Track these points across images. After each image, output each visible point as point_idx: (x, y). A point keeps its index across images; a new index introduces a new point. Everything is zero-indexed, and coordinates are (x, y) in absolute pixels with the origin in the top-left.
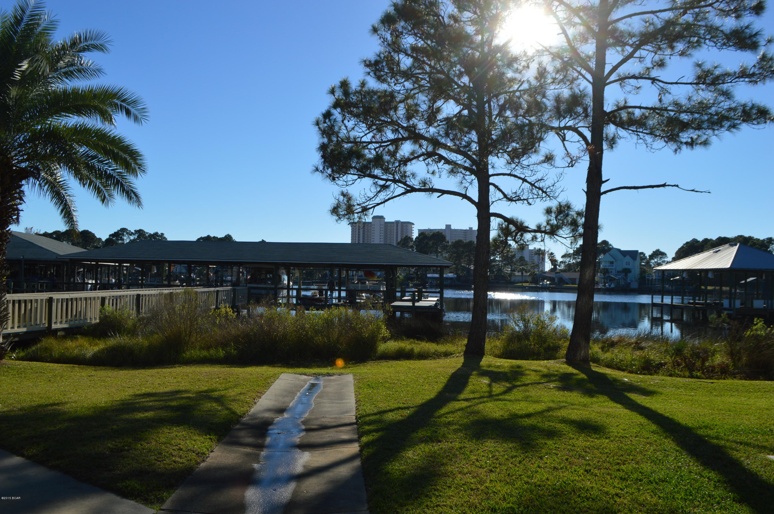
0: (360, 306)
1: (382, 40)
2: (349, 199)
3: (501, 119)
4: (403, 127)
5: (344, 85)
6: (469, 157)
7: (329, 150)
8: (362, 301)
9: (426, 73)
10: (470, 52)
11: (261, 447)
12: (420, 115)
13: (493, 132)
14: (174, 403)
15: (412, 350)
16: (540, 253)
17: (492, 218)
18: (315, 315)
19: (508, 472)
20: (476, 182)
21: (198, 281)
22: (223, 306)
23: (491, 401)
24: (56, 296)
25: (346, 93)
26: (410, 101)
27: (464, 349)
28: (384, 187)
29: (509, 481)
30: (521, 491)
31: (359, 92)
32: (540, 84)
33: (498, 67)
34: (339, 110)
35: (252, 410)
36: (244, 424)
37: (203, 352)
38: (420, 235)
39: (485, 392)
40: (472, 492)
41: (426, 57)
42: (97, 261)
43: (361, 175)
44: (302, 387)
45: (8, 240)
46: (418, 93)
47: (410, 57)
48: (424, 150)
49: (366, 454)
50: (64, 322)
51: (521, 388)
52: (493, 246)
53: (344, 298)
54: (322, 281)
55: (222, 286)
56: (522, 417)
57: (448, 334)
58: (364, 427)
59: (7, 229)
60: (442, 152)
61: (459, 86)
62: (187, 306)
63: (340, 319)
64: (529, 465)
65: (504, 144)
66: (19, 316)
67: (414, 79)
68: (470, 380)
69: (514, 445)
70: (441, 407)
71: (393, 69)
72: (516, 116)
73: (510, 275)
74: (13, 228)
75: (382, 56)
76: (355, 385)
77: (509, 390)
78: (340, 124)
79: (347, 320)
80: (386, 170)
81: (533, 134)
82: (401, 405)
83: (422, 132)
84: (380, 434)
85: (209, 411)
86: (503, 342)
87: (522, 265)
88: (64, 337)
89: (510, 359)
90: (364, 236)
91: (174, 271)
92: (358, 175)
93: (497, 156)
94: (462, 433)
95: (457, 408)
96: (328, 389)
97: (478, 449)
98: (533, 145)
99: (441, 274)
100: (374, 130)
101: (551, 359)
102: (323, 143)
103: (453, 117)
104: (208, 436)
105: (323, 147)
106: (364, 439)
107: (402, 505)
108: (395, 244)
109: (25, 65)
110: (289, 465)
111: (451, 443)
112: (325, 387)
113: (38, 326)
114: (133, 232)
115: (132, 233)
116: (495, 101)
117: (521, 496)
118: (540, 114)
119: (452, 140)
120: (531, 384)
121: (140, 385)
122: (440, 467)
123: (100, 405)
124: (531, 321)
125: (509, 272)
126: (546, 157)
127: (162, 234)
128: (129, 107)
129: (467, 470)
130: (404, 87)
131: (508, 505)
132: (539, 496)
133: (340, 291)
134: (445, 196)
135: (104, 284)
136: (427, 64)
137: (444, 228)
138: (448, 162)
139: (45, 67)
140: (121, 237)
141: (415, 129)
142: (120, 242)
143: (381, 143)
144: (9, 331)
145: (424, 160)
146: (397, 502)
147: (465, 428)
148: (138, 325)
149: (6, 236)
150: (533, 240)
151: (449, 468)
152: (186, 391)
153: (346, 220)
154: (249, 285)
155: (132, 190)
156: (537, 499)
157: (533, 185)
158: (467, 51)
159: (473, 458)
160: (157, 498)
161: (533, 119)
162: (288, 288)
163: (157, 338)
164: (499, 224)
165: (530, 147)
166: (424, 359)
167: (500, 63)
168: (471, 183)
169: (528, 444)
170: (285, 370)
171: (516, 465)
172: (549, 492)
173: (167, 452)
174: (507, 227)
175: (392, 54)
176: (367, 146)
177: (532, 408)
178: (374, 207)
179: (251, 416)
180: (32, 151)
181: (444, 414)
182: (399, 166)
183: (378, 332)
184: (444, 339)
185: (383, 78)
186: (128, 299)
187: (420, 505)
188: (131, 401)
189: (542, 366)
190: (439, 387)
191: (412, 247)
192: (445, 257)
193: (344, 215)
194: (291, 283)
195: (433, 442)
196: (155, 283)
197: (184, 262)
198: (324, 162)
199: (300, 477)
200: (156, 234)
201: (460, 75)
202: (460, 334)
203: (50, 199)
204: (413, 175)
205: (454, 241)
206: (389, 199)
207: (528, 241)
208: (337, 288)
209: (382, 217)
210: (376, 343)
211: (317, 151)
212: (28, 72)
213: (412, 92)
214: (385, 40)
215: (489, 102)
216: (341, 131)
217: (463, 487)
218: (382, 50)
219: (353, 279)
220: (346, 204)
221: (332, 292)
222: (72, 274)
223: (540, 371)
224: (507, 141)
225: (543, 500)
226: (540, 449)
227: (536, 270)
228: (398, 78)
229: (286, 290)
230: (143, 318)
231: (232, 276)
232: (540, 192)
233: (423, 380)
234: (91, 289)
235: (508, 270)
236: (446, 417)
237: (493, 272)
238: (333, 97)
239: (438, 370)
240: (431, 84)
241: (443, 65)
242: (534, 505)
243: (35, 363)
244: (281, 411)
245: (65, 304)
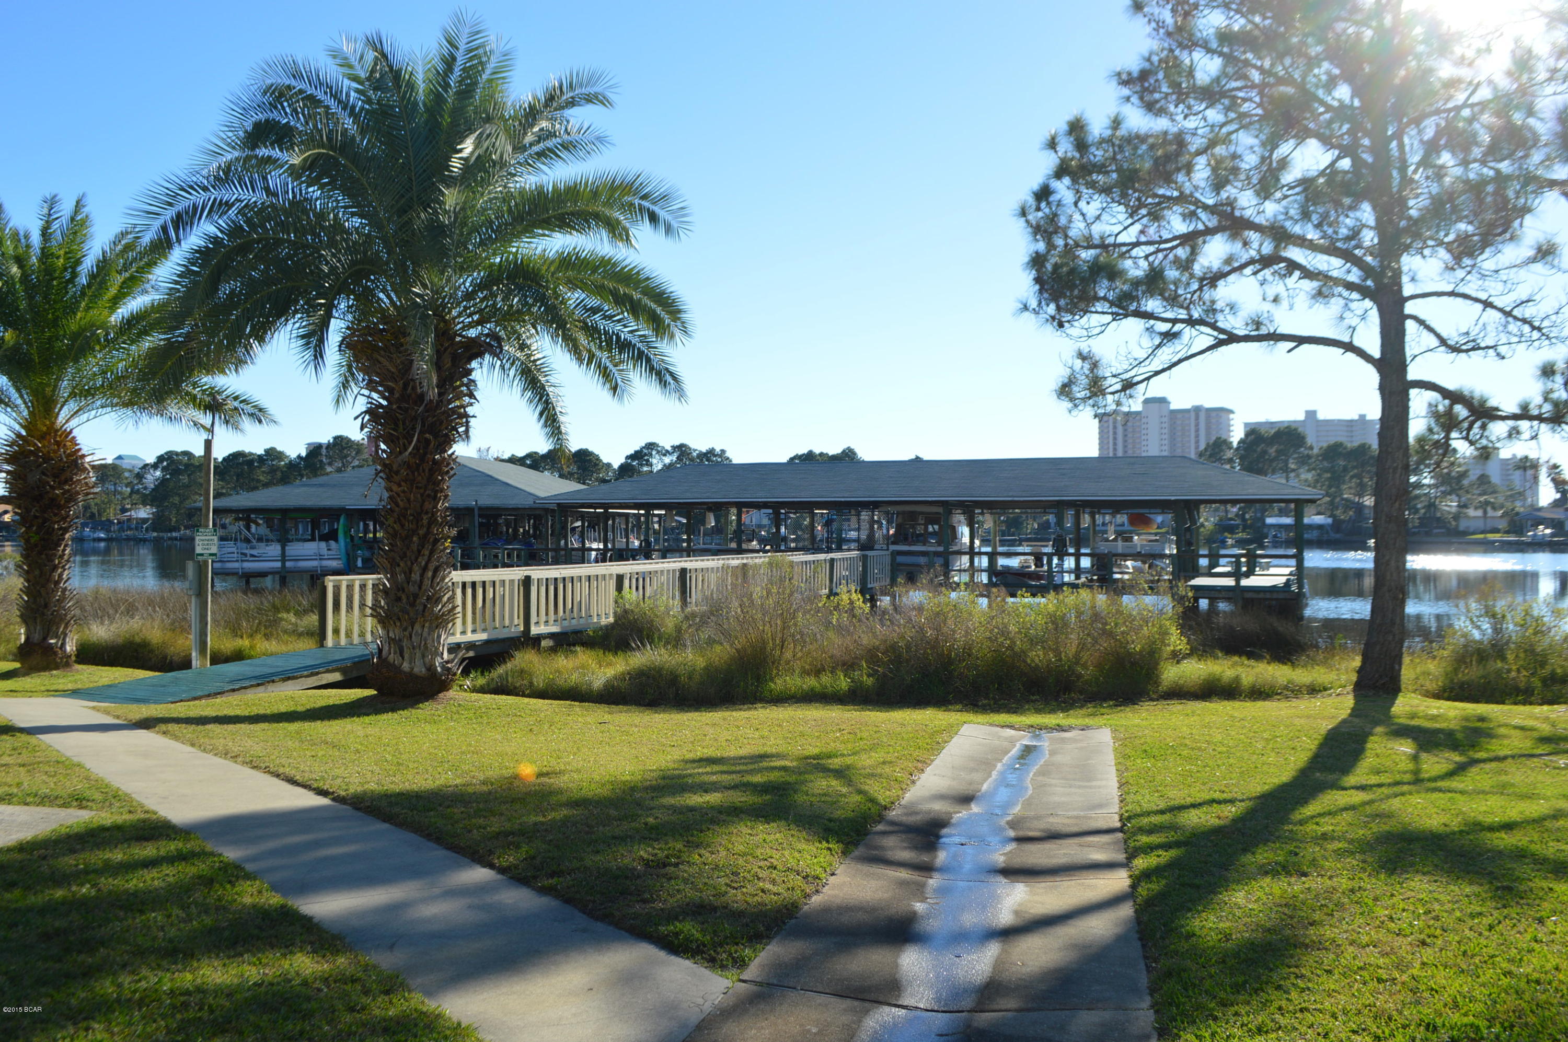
0: (1123, 588)
1: (1154, 25)
2: (1095, 365)
3: (1430, 172)
4: (1205, 207)
5: (1076, 128)
6: (1357, 262)
7: (1049, 267)
8: (1126, 577)
9: (1253, 86)
10: (1350, 31)
11: (927, 869)
12: (1243, 177)
13: (1411, 203)
14: (757, 779)
15: (1237, 679)
16: (1527, 466)
17: (1413, 392)
18: (1030, 607)
19: (1463, 948)
20: (1374, 316)
21: (793, 540)
22: (845, 589)
23: (1418, 792)
24: (538, 573)
25: (1081, 146)
26: (1220, 150)
27: (1354, 677)
28: (1169, 336)
29: (1464, 967)
30: (1495, 990)
31: (1109, 141)
32: (1520, 85)
33: (1418, 57)
34: (1067, 181)
35: (908, 796)
36: (893, 823)
37: (807, 679)
38: (1248, 434)
39: (1405, 773)
40: (1381, 986)
41: (1252, 51)
42: (606, 506)
43: (1118, 314)
44: (1006, 752)
45: (452, 472)
46: (1236, 131)
47: (1215, 56)
48: (1253, 253)
49: (1144, 893)
50: (551, 622)
51: (1488, 766)
52: (1417, 452)
53: (1086, 571)
54: (1040, 536)
55: (839, 549)
56: (1491, 828)
57: (1317, 647)
58: (1139, 837)
59: (450, 452)
60: (1295, 253)
61: (1329, 108)
62: (774, 590)
63: (1079, 614)
64: (1512, 935)
65: (1438, 226)
66: (474, 613)
67: (1226, 102)
68: (1369, 745)
69: (1476, 889)
70: (1304, 802)
71: (1180, 84)
72: (1465, 163)
73: (1456, 517)
74: (460, 449)
75: (1155, 59)
76: (1115, 750)
77: (1460, 769)
78: (1071, 210)
79: (1096, 616)
80: (1173, 300)
81: (1506, 201)
82: (1217, 795)
83: (1247, 213)
84: (1173, 853)
85: (825, 795)
86: (1444, 664)
87: (1484, 493)
88: (553, 650)
89: (1462, 700)
90: (1125, 441)
91: (748, 522)
92: (1112, 313)
93: (1422, 253)
94: (1354, 858)
95: (1342, 806)
96: (1058, 758)
97: (1392, 895)
98: (1507, 226)
99: (1299, 516)
100: (1144, 216)
101: (1558, 703)
102: (1037, 253)
103: (1318, 176)
104: (825, 845)
105: (1037, 261)
106: (1141, 863)
107: (1224, 1004)
108: (1193, 456)
109: (468, 147)
110: (984, 907)
111: (1330, 878)
112: (1053, 753)
113: (506, 630)
114: (669, 449)
115: (667, 451)
116: (1414, 132)
117: (1495, 1002)
118: (1521, 154)
119: (1318, 226)
120: (1513, 757)
121: (692, 743)
122: (1307, 928)
123: (623, 778)
124: (1509, 617)
125: (1454, 510)
126: (1539, 249)
127: (723, 451)
128: (656, 209)
129: (1367, 939)
130: (1205, 120)
131: (1466, 1020)
132: (1538, 1005)
133: (1078, 556)
134: (1305, 347)
135: (620, 550)
136: (1255, 66)
137: (1301, 417)
138: (1308, 274)
139: (504, 146)
140: (648, 461)
141: (1233, 209)
142: (645, 469)
143: (1160, 243)
144: (458, 638)
145: (1255, 273)
146: (1215, 997)
147: (1364, 847)
148: (684, 627)
149: (448, 464)
150: (1510, 436)
151: (1328, 933)
152: (778, 756)
153: (1089, 409)
154: (893, 548)
155: (667, 369)
156: (1532, 1011)
157: (1508, 314)
158: (1345, 30)
159: (1382, 913)
160: (733, 958)
161: (1505, 166)
162: (972, 553)
163: (721, 653)
164: (1430, 405)
165: (1499, 230)
166: (1264, 700)
167: (1421, 48)
168: (1363, 317)
169: (1509, 889)
170: (970, 717)
171: (1480, 934)
172: (1562, 997)
173: (749, 872)
174: (1449, 412)
175: (1177, 52)
176: (1128, 251)
177: (1515, 811)
178: (1148, 379)
179: (905, 807)
180: (486, 306)
181: (1313, 817)
182: (1200, 289)
183: (1163, 642)
184: (1308, 656)
185: (1158, 106)
186: (664, 578)
187: (1265, 1004)
188: (677, 772)
189: (1537, 718)
190: (1298, 759)
191: (1230, 461)
192: (1306, 480)
193: (1084, 400)
194: (977, 542)
195: (1289, 874)
196: (713, 546)
197: (765, 505)
198: (1041, 291)
199: (1007, 934)
200: (711, 452)
201: (1331, 83)
202: (1344, 647)
203: (519, 394)
204: (1232, 307)
205: (1325, 445)
206: (1180, 361)
207: (1499, 440)
208: (1071, 550)
209: (1163, 401)
210: (1158, 664)
211: (1024, 270)
212: (473, 159)
213: (1224, 130)
214: (1160, 25)
215: (1398, 135)
216: (1072, 225)
217: (1362, 973)
218: (1155, 47)
219: (1106, 532)
220: (1087, 376)
221: (1061, 559)
222: (562, 532)
223: (1532, 729)
224: (1444, 220)
225: (1547, 1013)
226: (1537, 902)
227: (1518, 504)
228: (1192, 102)
229: (968, 557)
230: (693, 615)
231: (858, 530)
232: (1526, 328)
233: (1263, 743)
234: (597, 561)
235: (1450, 505)
236: (1317, 824)
237: (1417, 511)
238: (1053, 155)
239: (1297, 721)
240: (1264, 109)
241: (1291, 66)
242: (1526, 1024)
243: (504, 697)
244: (966, 799)
245: (552, 588)
